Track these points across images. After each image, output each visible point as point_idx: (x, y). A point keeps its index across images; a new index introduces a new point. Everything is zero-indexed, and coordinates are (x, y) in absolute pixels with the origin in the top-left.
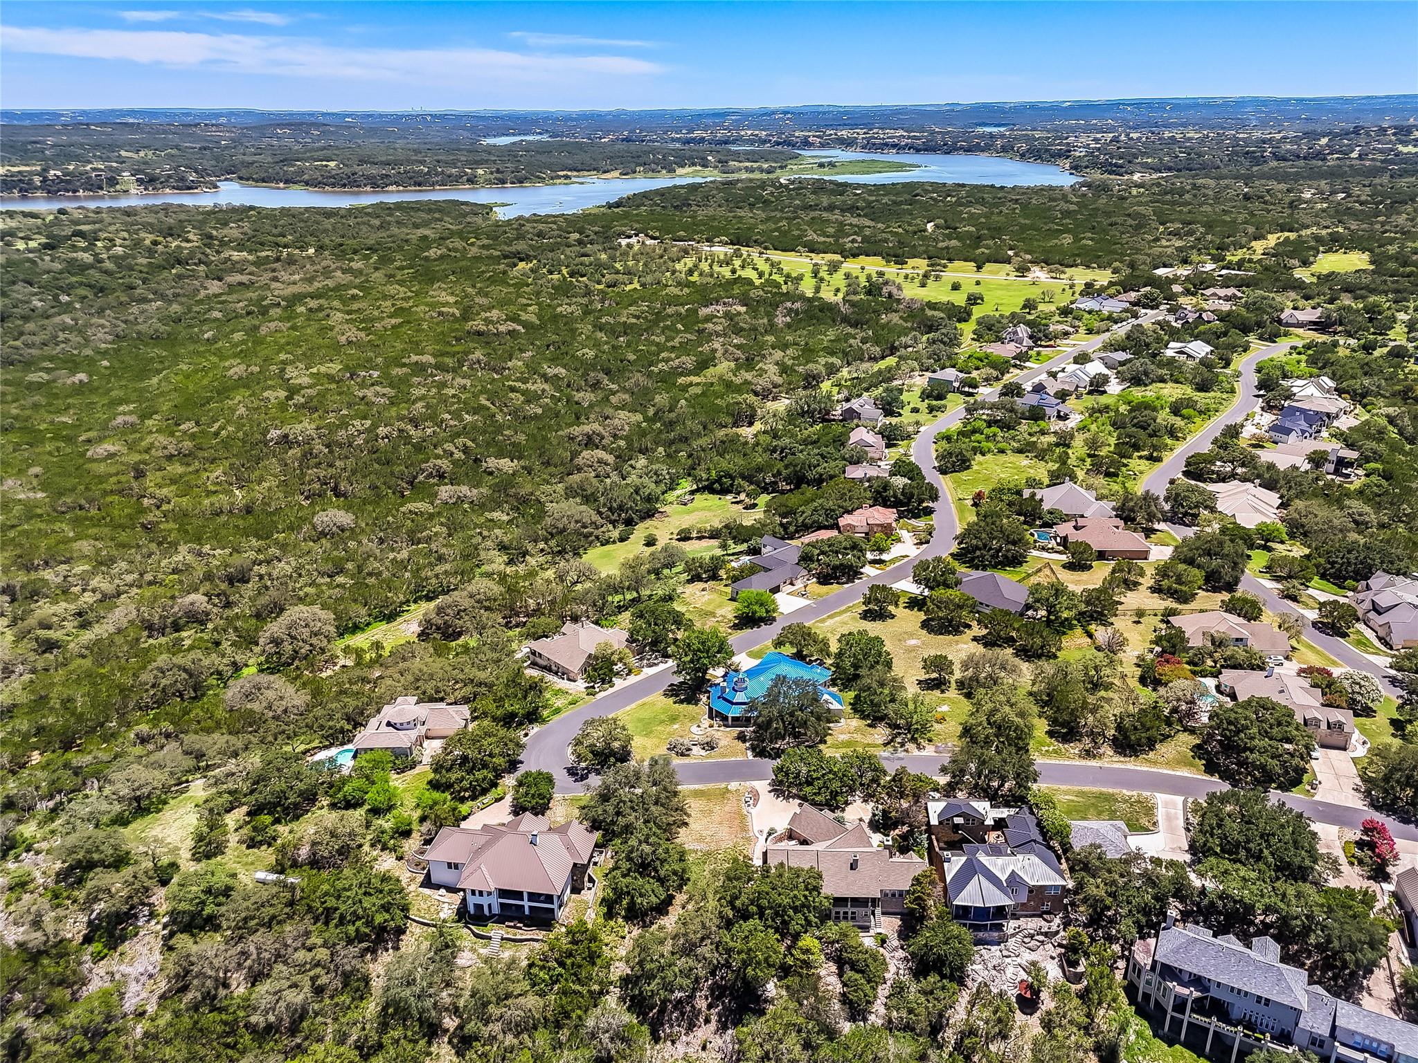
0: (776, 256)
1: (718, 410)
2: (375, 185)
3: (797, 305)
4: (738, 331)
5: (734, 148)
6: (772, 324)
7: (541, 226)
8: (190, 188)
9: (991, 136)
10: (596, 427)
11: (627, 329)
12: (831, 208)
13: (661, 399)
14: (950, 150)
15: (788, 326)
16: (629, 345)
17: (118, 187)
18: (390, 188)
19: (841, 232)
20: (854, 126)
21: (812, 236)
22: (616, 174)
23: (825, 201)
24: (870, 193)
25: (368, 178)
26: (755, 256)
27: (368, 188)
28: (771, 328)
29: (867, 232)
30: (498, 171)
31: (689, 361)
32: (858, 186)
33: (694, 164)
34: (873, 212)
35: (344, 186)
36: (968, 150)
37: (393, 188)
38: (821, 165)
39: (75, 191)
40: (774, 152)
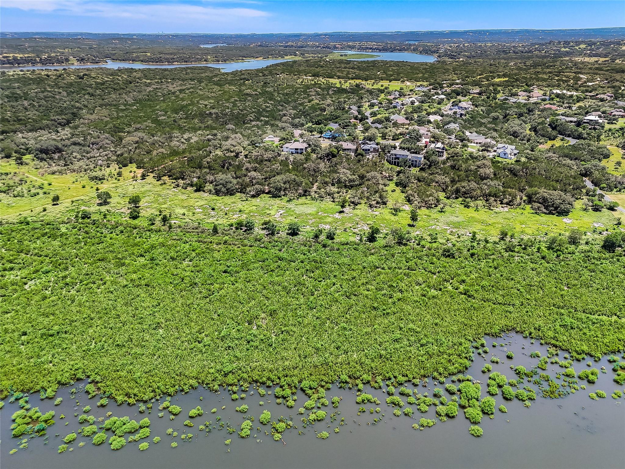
0: (328, 79)
1: (316, 108)
2: (169, 62)
3: (335, 89)
4: (319, 95)
5: (306, 49)
6: (328, 93)
7: (248, 72)
8: (97, 63)
9: (410, 45)
10: (286, 112)
11: (287, 94)
12: (345, 68)
13: (301, 107)
14: (393, 50)
15: (333, 94)
16: (289, 97)
17: (70, 62)
18: (175, 63)
19: (348, 73)
20: (354, 41)
21: (338, 74)
22: (261, 58)
23: (343, 66)
24: (359, 63)
25: (166, 59)
26: (321, 79)
27: (166, 63)
28: (328, 94)
29: (357, 74)
30: (216, 57)
31: (306, 100)
32: (355, 61)
33: (291, 55)
34: (359, 68)
35: (157, 62)
36: (400, 50)
37: (176, 63)
38: (341, 55)
39: (53, 64)
40: (323, 51)
